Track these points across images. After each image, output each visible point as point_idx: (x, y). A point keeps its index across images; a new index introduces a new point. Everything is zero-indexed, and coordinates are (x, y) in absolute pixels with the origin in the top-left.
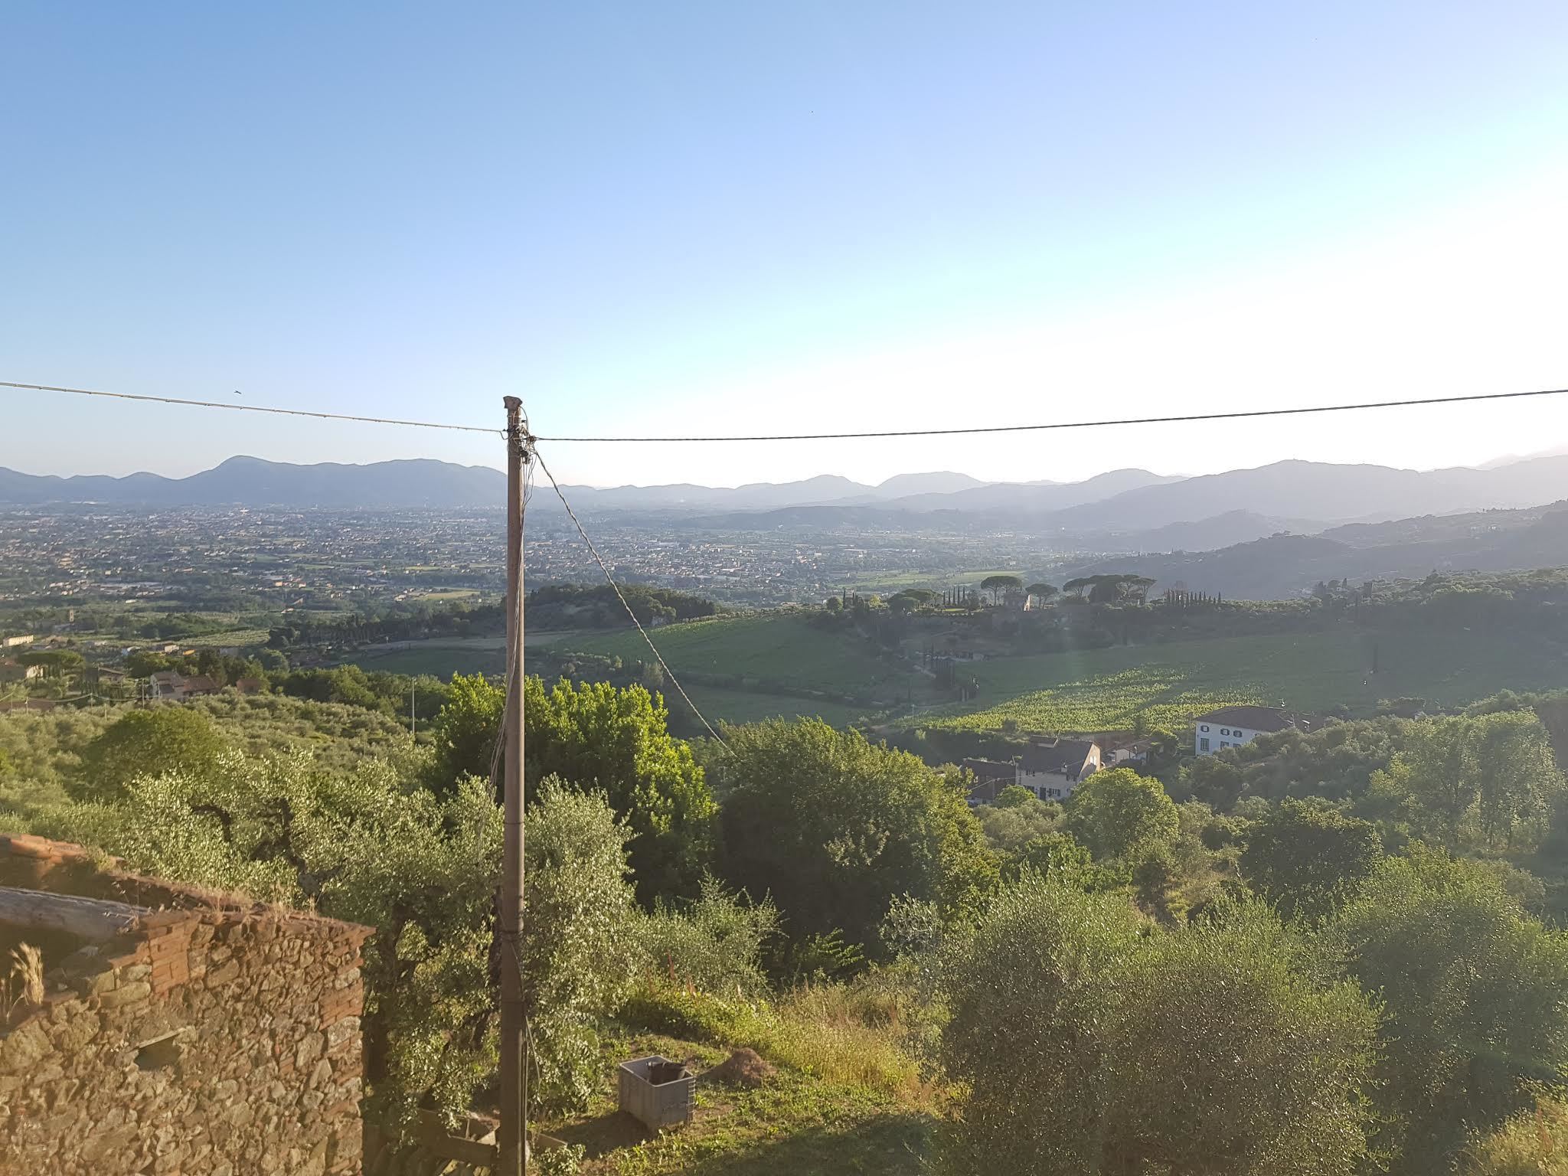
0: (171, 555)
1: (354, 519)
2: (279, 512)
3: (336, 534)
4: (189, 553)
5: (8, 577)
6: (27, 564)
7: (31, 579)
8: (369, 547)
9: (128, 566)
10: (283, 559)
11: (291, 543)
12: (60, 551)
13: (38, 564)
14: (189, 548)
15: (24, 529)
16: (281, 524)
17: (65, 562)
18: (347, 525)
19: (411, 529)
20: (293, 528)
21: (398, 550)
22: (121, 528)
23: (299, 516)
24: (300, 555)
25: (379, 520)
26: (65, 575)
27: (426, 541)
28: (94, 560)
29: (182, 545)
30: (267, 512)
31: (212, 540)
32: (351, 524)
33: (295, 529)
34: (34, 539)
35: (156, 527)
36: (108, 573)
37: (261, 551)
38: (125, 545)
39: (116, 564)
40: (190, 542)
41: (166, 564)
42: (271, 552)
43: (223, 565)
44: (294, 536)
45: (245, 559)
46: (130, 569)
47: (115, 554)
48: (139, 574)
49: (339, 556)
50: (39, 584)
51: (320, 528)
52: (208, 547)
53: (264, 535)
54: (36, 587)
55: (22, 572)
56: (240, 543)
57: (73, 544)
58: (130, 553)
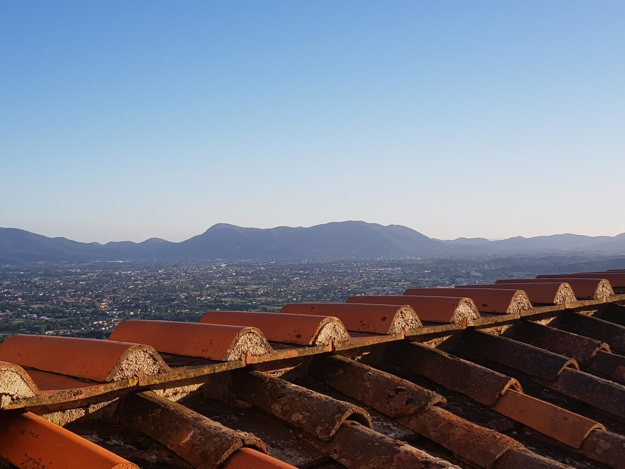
0: (173, 300)
1: (301, 269)
2: (247, 266)
3: (289, 282)
4: (186, 298)
5: (67, 317)
6: (79, 308)
7: (81, 318)
8: (313, 292)
9: (145, 308)
10: (251, 302)
11: (257, 290)
12: (100, 298)
13: (87, 308)
14: (186, 294)
15: (77, 282)
16: (249, 275)
17: (103, 305)
18: (296, 274)
19: (344, 277)
20: (258, 278)
21: (335, 293)
22: (140, 280)
23: (262, 268)
24: (264, 299)
25: (320, 270)
26: (103, 315)
27: (355, 286)
28: (123, 304)
29: (181, 292)
30: (240, 265)
31: (201, 288)
32: (300, 274)
33: (260, 278)
34: (83, 289)
35: (163, 279)
36: (132, 313)
37: (236, 295)
38: (143, 292)
39: (137, 306)
40: (187, 289)
41: (170, 307)
42: (243, 297)
43: (209, 307)
44: (259, 284)
45: (225, 302)
46: (146, 311)
47: (137, 300)
48: (153, 315)
49: (291, 299)
50: (87, 322)
51: (277, 277)
52: (199, 293)
53: (238, 284)
54: (85, 324)
55: (75, 314)
56: (221, 290)
57: (108, 293)
58: (146, 298)
